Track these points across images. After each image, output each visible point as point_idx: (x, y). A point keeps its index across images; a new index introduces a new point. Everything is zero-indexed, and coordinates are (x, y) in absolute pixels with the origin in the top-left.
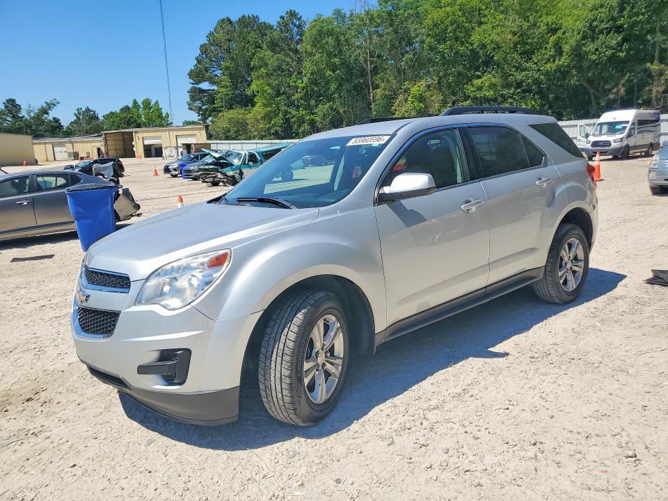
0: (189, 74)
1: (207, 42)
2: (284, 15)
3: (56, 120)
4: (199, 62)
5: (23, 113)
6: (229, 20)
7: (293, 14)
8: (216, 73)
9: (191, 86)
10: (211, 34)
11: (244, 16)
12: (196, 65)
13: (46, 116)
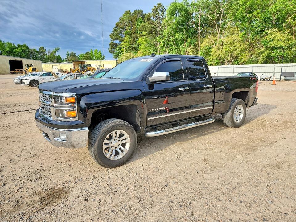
0: (110, 36)
1: (119, 21)
2: (156, 5)
3: (59, 56)
4: (115, 30)
5: (47, 53)
6: (129, 11)
7: (160, 5)
8: (122, 36)
9: (111, 41)
10: (121, 17)
11: (137, 10)
12: (113, 31)
13: (55, 54)
